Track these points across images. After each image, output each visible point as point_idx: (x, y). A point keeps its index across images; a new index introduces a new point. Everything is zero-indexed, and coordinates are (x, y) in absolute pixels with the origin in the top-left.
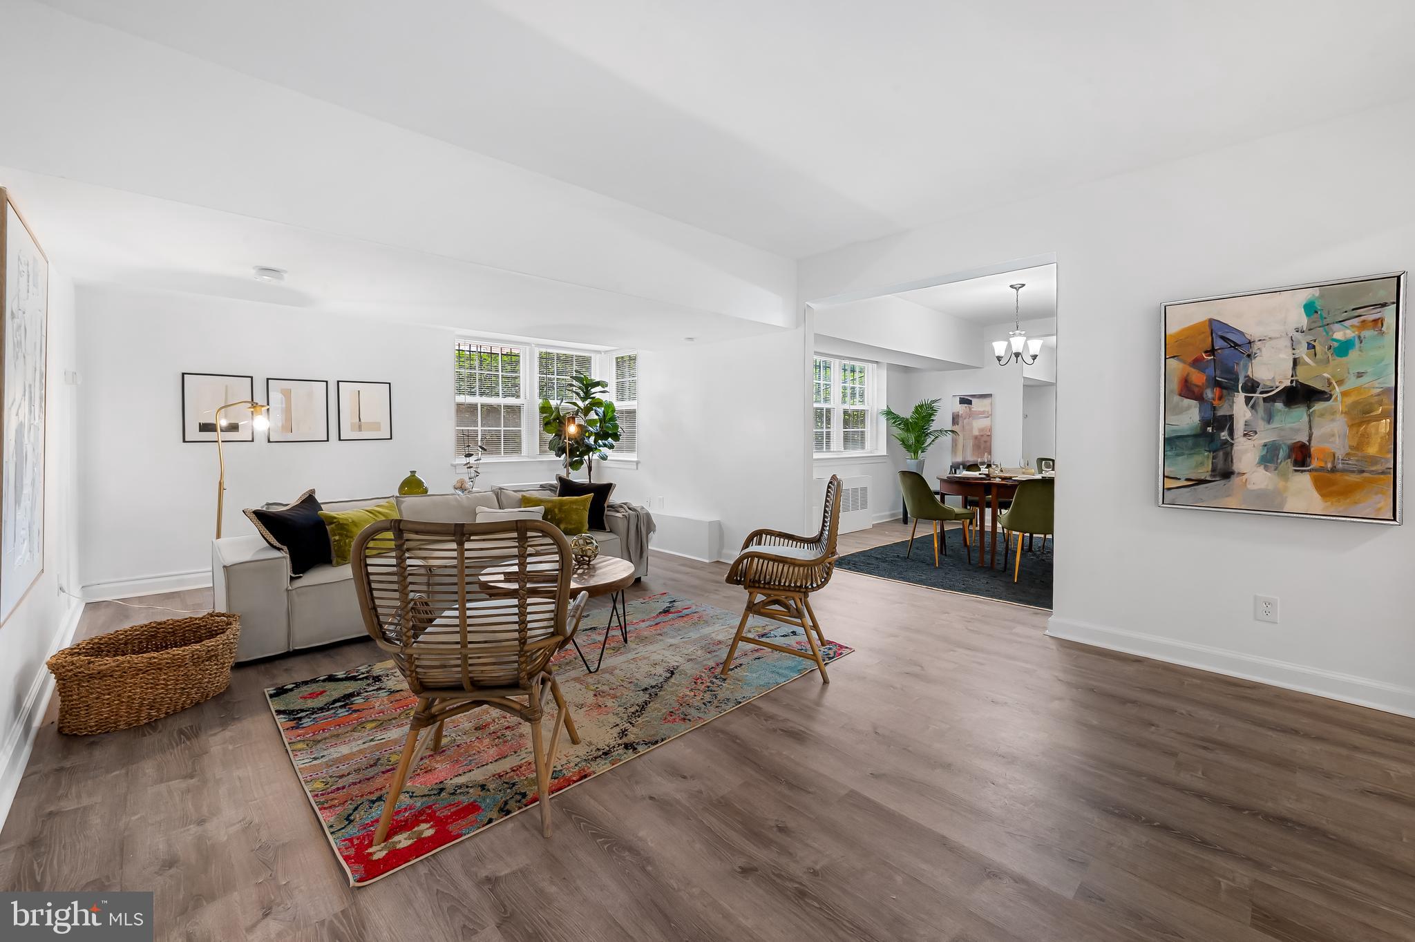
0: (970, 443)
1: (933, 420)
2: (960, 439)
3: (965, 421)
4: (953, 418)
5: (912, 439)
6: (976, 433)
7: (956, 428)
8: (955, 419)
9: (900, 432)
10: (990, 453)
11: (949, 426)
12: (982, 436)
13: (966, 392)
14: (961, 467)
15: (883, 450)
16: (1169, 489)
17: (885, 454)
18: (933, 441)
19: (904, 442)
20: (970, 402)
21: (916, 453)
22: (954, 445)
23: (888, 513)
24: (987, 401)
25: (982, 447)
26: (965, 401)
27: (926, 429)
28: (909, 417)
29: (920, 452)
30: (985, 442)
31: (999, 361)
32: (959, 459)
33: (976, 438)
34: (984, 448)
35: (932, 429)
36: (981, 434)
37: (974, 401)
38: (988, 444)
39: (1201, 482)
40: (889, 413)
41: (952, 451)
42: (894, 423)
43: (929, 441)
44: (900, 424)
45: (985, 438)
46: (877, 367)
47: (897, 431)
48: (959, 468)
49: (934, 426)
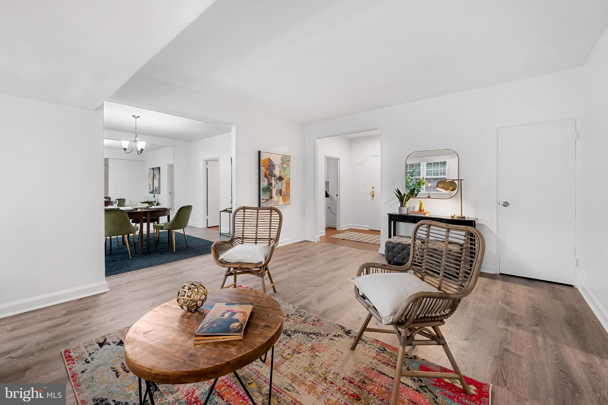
16: (263, 203)
31: (125, 150)
39: (268, 200)
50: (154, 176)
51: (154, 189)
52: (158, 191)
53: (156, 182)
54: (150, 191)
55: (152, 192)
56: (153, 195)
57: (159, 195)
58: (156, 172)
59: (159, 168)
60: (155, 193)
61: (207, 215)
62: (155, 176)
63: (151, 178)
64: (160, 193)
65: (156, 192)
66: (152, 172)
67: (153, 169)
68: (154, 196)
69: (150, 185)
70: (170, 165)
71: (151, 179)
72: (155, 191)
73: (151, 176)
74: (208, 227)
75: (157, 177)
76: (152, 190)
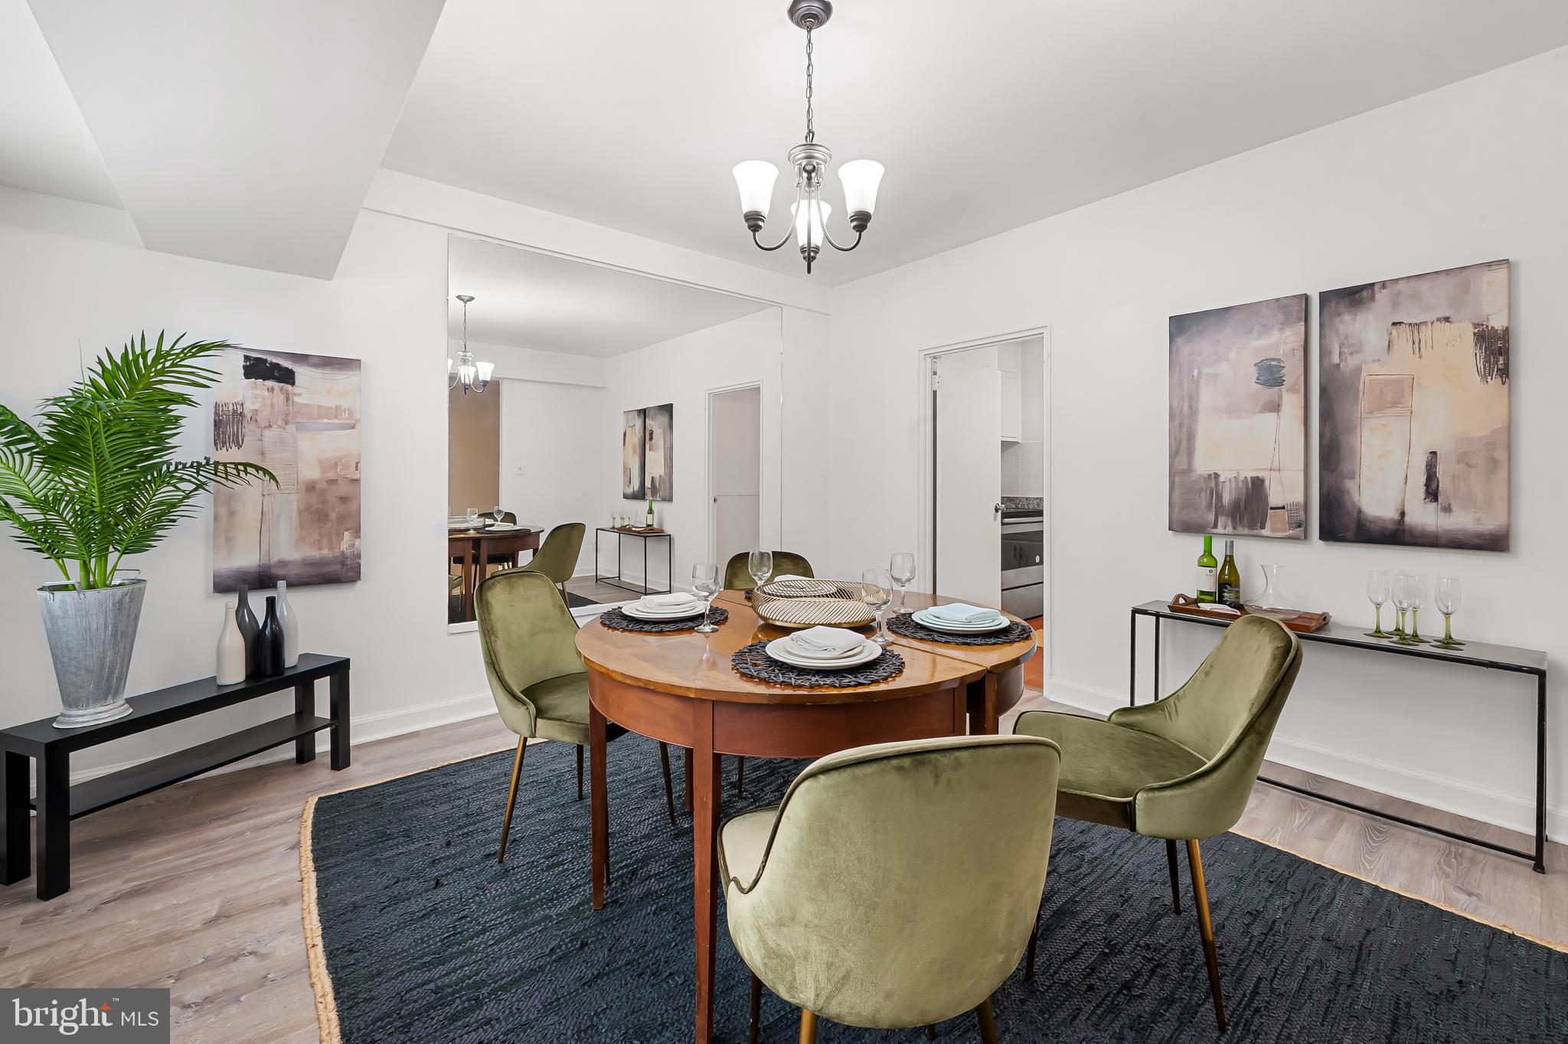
0: (289, 507)
3: (269, 434)
4: (218, 424)
6: (310, 472)
8: (226, 426)
10: (357, 532)
12: (333, 482)
13: (269, 343)
20: (285, 377)
22: (223, 511)
24: (342, 379)
25: (333, 516)
26: (265, 370)
27: (155, 455)
30: (344, 500)
32: (245, 559)
33: (311, 488)
36: (331, 475)
37: (301, 372)
38: (353, 506)
41: (216, 535)
45: (343, 489)
50: (647, 437)
51: (648, 484)
52: (663, 492)
53: (655, 459)
54: (630, 491)
55: (640, 496)
56: (637, 504)
57: (666, 506)
58: (656, 423)
59: (668, 409)
60: (650, 497)
62: (651, 439)
63: (634, 445)
64: (670, 500)
65: (655, 494)
66: (639, 423)
67: (643, 413)
68: (651, 511)
69: (627, 471)
70: (715, 395)
71: (634, 451)
72: (648, 492)
73: (635, 438)
75: (659, 439)
76: (636, 488)
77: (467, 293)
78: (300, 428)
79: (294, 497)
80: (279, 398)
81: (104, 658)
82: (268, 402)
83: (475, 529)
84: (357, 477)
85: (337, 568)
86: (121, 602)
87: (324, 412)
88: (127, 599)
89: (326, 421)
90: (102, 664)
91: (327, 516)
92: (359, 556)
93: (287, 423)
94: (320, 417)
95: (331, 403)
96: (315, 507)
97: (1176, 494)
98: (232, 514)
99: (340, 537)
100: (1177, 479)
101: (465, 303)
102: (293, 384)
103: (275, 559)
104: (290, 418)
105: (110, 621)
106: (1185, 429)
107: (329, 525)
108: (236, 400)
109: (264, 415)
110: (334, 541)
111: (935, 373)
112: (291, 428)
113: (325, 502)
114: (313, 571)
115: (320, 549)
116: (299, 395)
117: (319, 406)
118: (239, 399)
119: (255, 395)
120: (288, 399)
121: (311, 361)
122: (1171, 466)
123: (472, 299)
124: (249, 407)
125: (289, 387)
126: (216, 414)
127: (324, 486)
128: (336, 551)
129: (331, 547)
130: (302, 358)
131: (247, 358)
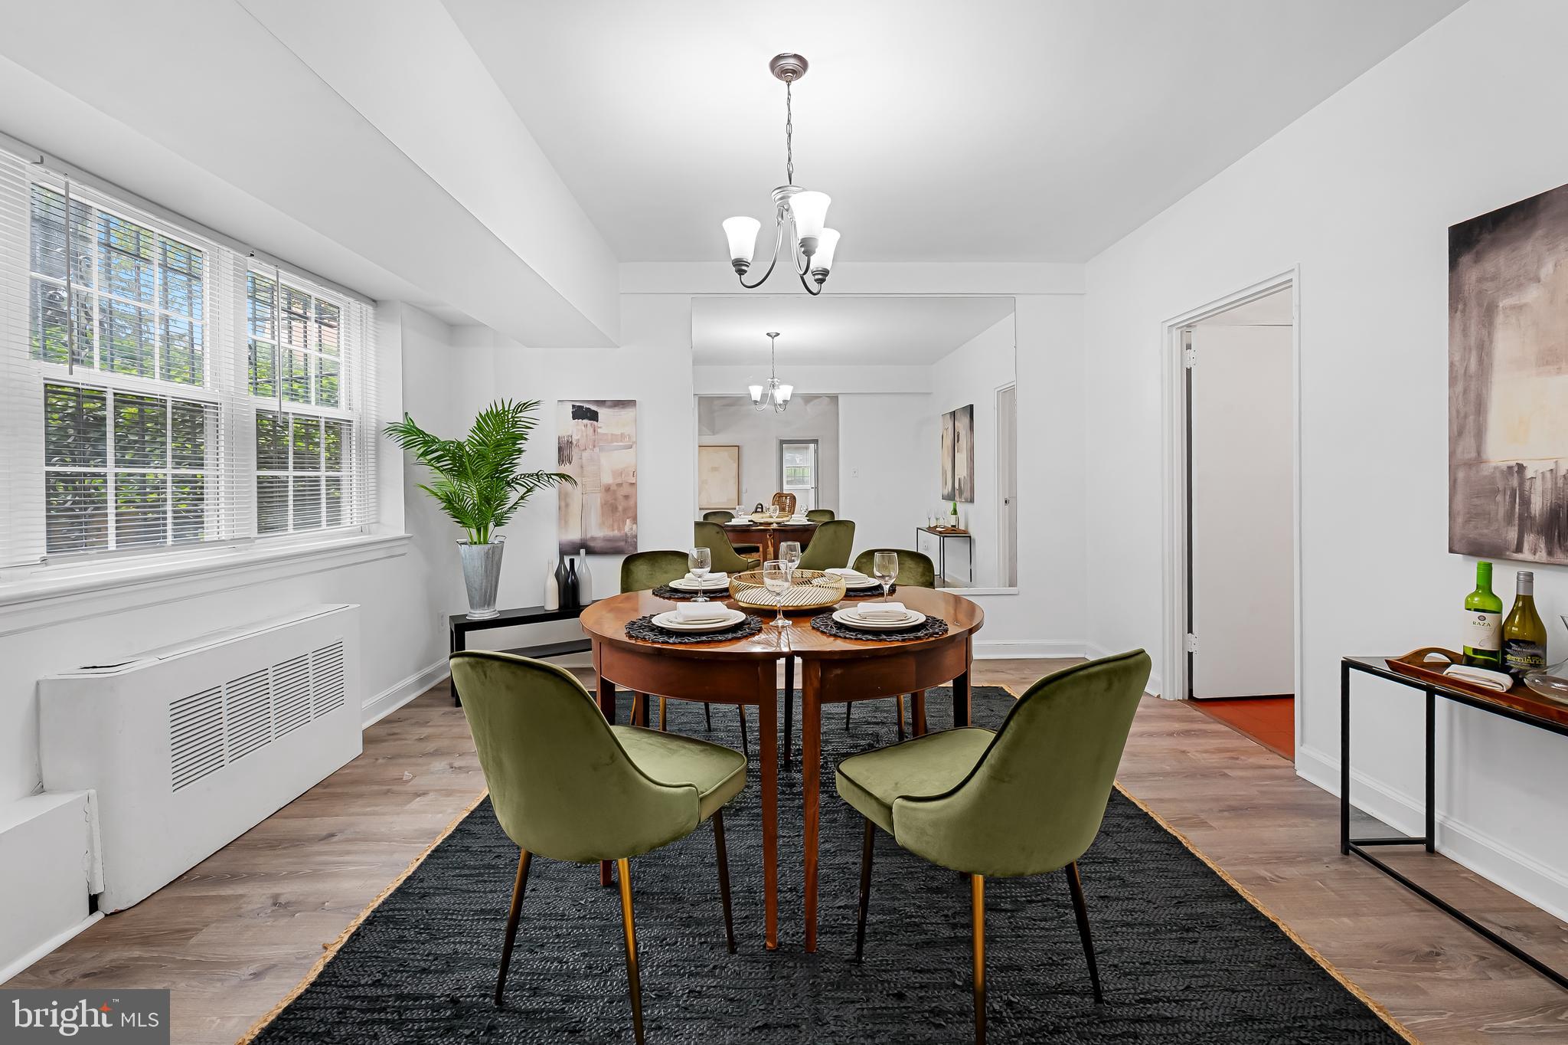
0: (596, 500)
1: (520, 451)
2: (576, 494)
3: (585, 455)
4: (560, 449)
5: (471, 494)
6: (607, 479)
7: (566, 469)
8: (564, 451)
9: (442, 478)
10: (635, 520)
11: (551, 466)
12: (620, 485)
13: (585, 395)
14: (583, 551)
15: (393, 522)
17: (402, 533)
18: (522, 498)
19: (453, 505)
20: (593, 416)
21: (482, 528)
22: (563, 504)
23: (412, 679)
24: (627, 414)
25: (620, 508)
26: (583, 413)
27: (506, 470)
28: (463, 439)
29: (491, 525)
30: (626, 497)
32: (574, 535)
33: (608, 489)
34: (625, 510)
35: (519, 471)
36: (619, 481)
37: (602, 412)
38: (631, 503)
40: (411, 434)
41: (560, 519)
42: (424, 454)
43: (513, 496)
44: (438, 459)
45: (625, 490)
46: (376, 317)
47: (432, 476)
48: (578, 553)
49: (524, 465)
50: (956, 439)
51: (957, 485)
52: (967, 494)
53: (961, 458)
54: (946, 492)
55: (950, 497)
56: (950, 505)
57: (969, 506)
58: (962, 424)
59: (970, 410)
60: (957, 498)
61: (1190, 631)
62: (958, 441)
63: (948, 447)
64: (972, 501)
65: (960, 497)
66: (951, 425)
67: (953, 414)
68: (955, 512)
69: (944, 473)
70: (1003, 392)
71: (948, 453)
72: (957, 494)
73: (948, 441)
74: (1191, 699)
75: (963, 443)
76: (950, 490)
77: (773, 331)
78: (602, 449)
79: (599, 495)
80: (590, 430)
81: (482, 583)
82: (585, 434)
83: (777, 523)
84: (634, 482)
85: (622, 544)
86: (487, 553)
87: (615, 438)
88: (491, 551)
89: (615, 444)
90: (481, 587)
91: (617, 508)
92: (636, 537)
93: (594, 447)
94: (612, 442)
95: (618, 432)
96: (610, 502)
97: (1459, 498)
98: (567, 505)
99: (624, 523)
100: (1461, 475)
101: (773, 338)
102: (597, 421)
103: (589, 536)
104: (596, 444)
105: (484, 563)
106: (1472, 396)
107: (618, 515)
108: (568, 434)
109: (582, 442)
110: (621, 524)
111: (1189, 347)
112: (597, 449)
113: (615, 499)
114: (609, 545)
115: (613, 530)
116: (600, 428)
117: (612, 434)
118: (570, 433)
119: (578, 429)
120: (595, 431)
121: (608, 404)
122: (1452, 454)
123: (778, 334)
124: (575, 438)
125: (595, 422)
126: (559, 443)
127: (615, 488)
128: (622, 532)
129: (619, 530)
130: (601, 403)
131: (573, 406)
